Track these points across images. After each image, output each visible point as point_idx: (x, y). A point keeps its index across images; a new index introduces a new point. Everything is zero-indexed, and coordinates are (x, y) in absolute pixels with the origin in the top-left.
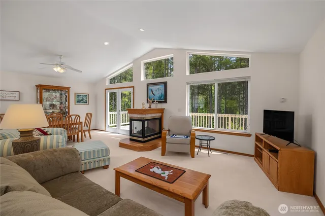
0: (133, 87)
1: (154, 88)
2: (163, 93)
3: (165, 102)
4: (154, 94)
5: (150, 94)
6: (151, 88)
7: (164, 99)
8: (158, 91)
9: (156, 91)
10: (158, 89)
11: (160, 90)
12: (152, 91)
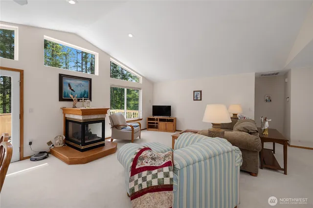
2: (87, 90)
4: (72, 90)
6: (67, 81)
9: (77, 86)
10: (80, 84)
11: (83, 86)
12: (69, 85)
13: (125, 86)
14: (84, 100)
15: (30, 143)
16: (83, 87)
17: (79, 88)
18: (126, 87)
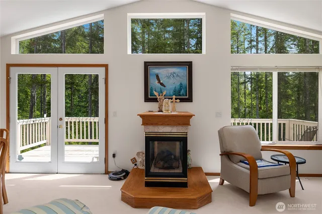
0: (106, 66)
1: (163, 72)
2: (185, 82)
3: (190, 100)
4: (162, 84)
5: (154, 82)
6: (154, 71)
7: (186, 94)
8: (172, 79)
9: (169, 77)
10: (173, 74)
11: (177, 76)
12: (157, 77)
13: (273, 65)
14: (176, 99)
15: (114, 156)
16: (178, 78)
17: (172, 81)
18: (276, 68)
